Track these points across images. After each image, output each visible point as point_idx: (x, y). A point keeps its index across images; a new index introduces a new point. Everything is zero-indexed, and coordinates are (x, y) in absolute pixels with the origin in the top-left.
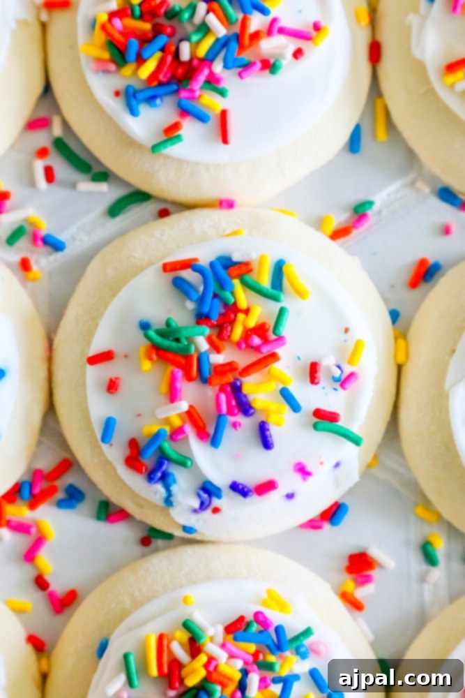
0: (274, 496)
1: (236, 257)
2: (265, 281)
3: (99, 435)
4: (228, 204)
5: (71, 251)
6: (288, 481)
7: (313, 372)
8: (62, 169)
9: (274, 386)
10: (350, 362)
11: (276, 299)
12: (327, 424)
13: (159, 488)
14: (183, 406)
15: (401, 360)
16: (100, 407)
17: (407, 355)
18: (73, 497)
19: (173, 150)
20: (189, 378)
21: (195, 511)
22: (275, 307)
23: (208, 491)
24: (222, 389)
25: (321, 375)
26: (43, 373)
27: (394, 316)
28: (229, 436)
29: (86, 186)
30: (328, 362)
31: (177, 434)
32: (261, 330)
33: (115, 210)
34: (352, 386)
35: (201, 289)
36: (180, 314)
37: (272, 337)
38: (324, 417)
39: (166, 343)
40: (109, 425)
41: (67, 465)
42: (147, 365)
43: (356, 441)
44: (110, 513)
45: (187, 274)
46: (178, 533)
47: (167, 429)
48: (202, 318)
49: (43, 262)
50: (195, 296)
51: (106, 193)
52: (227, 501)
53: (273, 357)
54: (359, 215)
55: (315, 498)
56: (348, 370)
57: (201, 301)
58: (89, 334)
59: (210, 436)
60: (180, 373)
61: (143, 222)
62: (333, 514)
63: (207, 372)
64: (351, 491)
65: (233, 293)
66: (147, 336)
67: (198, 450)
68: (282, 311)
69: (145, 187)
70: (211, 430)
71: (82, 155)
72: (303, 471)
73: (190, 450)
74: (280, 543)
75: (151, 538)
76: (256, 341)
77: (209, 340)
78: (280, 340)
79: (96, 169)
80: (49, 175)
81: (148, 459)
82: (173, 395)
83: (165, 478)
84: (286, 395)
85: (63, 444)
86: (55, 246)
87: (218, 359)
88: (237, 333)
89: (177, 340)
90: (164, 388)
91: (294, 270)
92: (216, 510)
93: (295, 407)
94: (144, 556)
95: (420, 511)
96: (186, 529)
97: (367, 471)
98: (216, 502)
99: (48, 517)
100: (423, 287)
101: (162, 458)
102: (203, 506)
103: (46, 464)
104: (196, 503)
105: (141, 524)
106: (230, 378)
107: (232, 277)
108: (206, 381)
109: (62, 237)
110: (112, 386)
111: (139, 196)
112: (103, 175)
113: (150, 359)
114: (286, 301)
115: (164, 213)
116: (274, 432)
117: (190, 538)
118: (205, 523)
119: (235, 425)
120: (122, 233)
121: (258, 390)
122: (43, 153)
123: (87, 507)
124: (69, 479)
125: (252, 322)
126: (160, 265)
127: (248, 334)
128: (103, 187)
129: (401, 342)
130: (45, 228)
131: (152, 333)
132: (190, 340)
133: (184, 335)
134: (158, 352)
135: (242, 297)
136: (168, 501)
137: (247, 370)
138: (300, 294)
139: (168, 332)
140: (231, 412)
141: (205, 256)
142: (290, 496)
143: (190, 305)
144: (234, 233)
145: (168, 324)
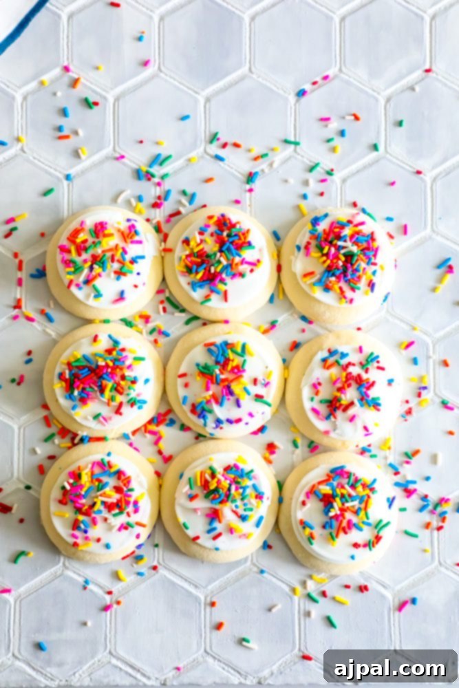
0: (242, 424)
1: (230, 342)
2: (239, 350)
3: (181, 401)
4: (226, 322)
5: (172, 336)
6: (246, 418)
7: (255, 381)
8: (169, 308)
9: (241, 387)
10: (268, 378)
11: (242, 356)
12: (259, 399)
13: (202, 421)
14: (210, 393)
15: (286, 376)
16: (182, 392)
17: (288, 375)
18: (172, 422)
19: (209, 304)
20: (212, 383)
21: (214, 428)
22: (242, 359)
23: (218, 422)
24: (224, 387)
25: (258, 383)
26: (162, 380)
27: (284, 361)
28: (226, 403)
29: (177, 314)
30: (260, 378)
31: (208, 402)
32: (237, 367)
33: (187, 322)
34: (268, 386)
35: (217, 352)
36: (210, 361)
37: (241, 369)
38: (259, 397)
39: (205, 371)
40: (185, 399)
41: (170, 411)
42: (198, 378)
43: (269, 405)
44: (184, 428)
45: (213, 348)
46: (208, 435)
47: (205, 401)
48: (217, 363)
49: (162, 340)
50: (215, 355)
51: (184, 317)
52: (225, 425)
53: (241, 376)
54: (273, 326)
55: (255, 424)
56: (267, 381)
57: (217, 357)
58: (178, 367)
59: (219, 402)
60: (210, 381)
61: (197, 328)
62: (262, 429)
63: (219, 381)
64: (268, 422)
65: (228, 354)
66: (199, 369)
67: (216, 408)
68: (245, 361)
69: (198, 315)
70: (220, 400)
71: (176, 303)
72: (251, 415)
73: (212, 407)
74: (242, 439)
75: (199, 437)
76: (236, 371)
77: (220, 370)
78: (244, 371)
79: (181, 308)
80: (164, 310)
81: (199, 410)
82: (208, 389)
83: (204, 417)
84: (245, 390)
85: (168, 403)
86: (167, 335)
87: (223, 377)
88: (229, 368)
89: (209, 370)
90: (204, 387)
91: (249, 347)
92: (221, 428)
93: (248, 393)
94: (196, 443)
95: (292, 429)
96: (211, 434)
97: (274, 415)
98: (221, 425)
99: (163, 430)
100: (295, 351)
101: (203, 410)
102: (217, 427)
103: (163, 410)
104: (214, 425)
105: (195, 432)
106: (226, 383)
107: (228, 348)
108: (218, 384)
109: (169, 331)
110: (186, 385)
111: (196, 318)
112: (183, 310)
113: (199, 375)
114: (247, 357)
115: (205, 324)
116: (242, 402)
117: (212, 437)
118: (217, 433)
119: (228, 399)
120: (190, 331)
121: (236, 388)
122: (162, 302)
123: (177, 425)
124: (170, 416)
125: (234, 364)
126: (202, 344)
127: (233, 369)
128: (183, 315)
129: (286, 371)
130: (163, 329)
131: (201, 368)
132: (213, 371)
133: (211, 369)
134: (202, 374)
135: (231, 355)
136: (205, 425)
137: (232, 381)
138: (251, 355)
139: (206, 367)
140: (227, 395)
141: (219, 340)
142: (247, 424)
143: (213, 358)
144: (229, 333)
145: (206, 364)
